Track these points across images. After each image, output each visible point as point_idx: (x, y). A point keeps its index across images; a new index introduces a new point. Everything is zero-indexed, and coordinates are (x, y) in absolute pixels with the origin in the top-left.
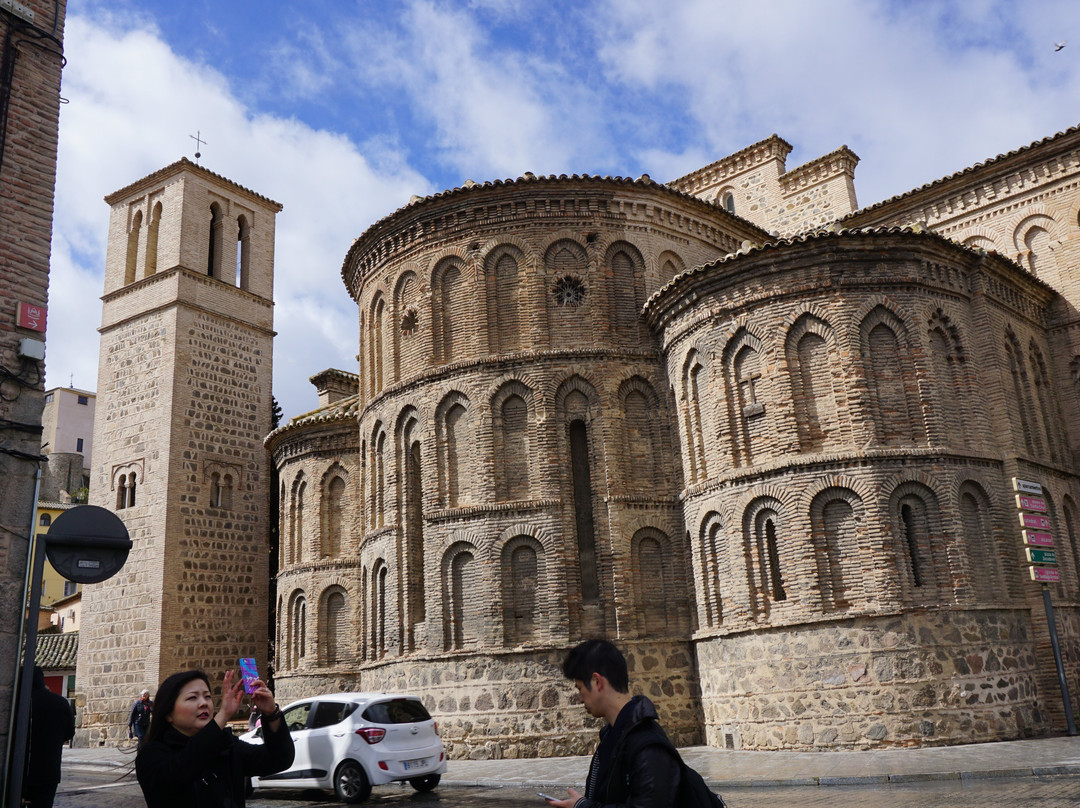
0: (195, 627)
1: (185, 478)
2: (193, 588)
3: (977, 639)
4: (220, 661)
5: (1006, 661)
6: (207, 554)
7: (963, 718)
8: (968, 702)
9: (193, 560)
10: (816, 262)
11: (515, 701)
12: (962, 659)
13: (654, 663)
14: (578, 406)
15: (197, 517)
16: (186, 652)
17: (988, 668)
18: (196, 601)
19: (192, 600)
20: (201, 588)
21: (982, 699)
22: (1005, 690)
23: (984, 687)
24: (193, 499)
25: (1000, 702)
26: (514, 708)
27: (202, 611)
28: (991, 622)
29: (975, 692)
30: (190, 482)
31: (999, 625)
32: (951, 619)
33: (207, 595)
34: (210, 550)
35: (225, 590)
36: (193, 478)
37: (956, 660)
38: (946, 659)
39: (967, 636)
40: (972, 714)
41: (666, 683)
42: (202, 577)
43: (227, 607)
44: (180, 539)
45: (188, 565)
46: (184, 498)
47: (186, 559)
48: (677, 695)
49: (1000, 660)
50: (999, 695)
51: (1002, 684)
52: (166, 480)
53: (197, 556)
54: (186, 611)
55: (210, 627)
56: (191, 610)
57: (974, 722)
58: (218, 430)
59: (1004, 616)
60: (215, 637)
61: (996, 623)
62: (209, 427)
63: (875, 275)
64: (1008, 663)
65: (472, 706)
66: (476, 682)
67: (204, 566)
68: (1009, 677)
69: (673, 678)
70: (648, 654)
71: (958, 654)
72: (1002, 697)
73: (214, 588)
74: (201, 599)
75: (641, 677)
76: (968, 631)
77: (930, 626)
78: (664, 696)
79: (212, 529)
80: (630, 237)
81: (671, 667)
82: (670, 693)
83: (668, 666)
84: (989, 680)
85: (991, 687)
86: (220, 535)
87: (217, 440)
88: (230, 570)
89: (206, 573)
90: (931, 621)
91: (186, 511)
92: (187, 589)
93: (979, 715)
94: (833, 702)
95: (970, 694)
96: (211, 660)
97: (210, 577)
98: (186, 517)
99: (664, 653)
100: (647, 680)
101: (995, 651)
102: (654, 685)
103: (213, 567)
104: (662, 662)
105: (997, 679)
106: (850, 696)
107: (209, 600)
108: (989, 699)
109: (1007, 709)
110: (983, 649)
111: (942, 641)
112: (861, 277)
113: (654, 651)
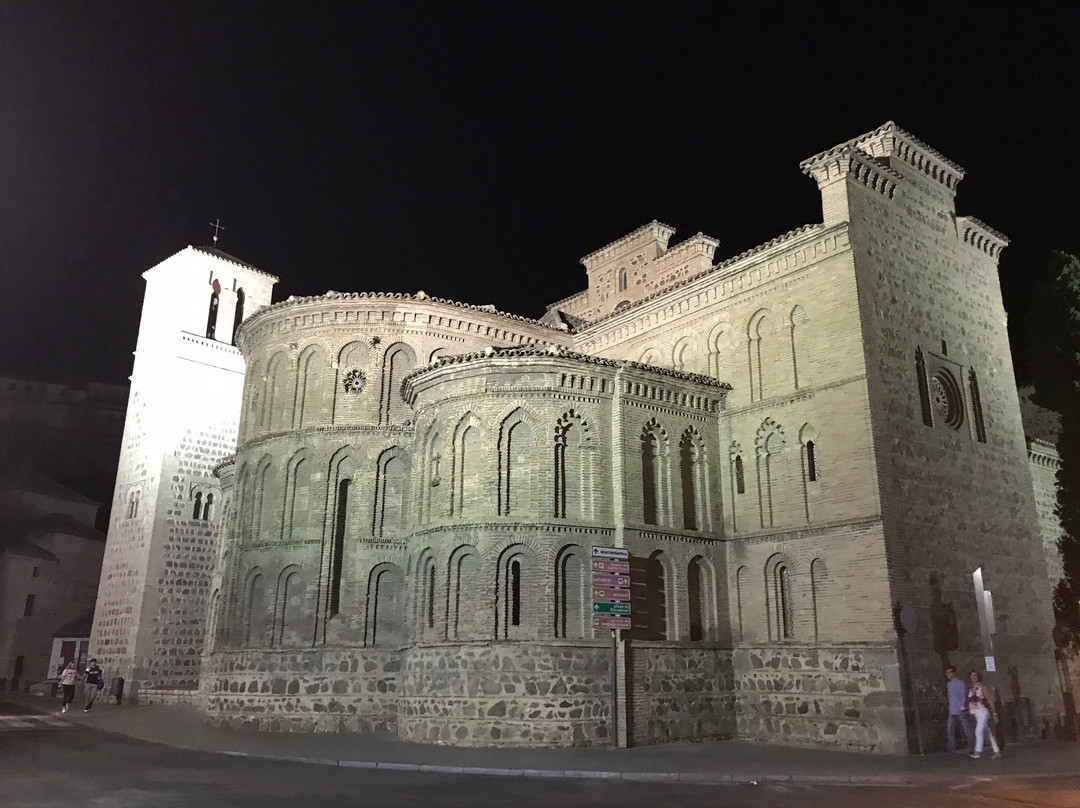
0: (171, 612)
1: (172, 496)
2: (172, 582)
3: (550, 669)
4: (191, 640)
5: (573, 688)
6: (188, 556)
7: (525, 728)
8: (530, 716)
9: (174, 560)
10: (478, 373)
11: (271, 687)
12: (532, 684)
13: (374, 666)
14: (349, 468)
15: (180, 527)
16: (161, 631)
17: (554, 692)
18: (174, 592)
19: (171, 591)
20: (179, 583)
21: (544, 714)
22: (567, 710)
23: (547, 706)
24: (178, 513)
25: (559, 718)
26: (270, 693)
27: (179, 600)
28: (566, 656)
29: (538, 709)
30: (176, 500)
31: (573, 659)
32: (530, 652)
33: (183, 588)
34: (191, 553)
35: (200, 584)
36: (180, 497)
37: (527, 684)
38: (520, 682)
39: (541, 666)
40: (532, 725)
41: (380, 682)
42: (181, 574)
43: (201, 597)
44: (165, 544)
45: (169, 564)
46: (170, 512)
47: (168, 559)
48: (390, 693)
49: (568, 686)
50: (559, 713)
51: (564, 705)
52: (156, 499)
53: (179, 557)
54: (165, 600)
55: (185, 613)
56: (169, 599)
57: (533, 732)
58: (205, 459)
59: (581, 652)
60: (188, 620)
61: (571, 657)
62: (197, 457)
63: (518, 385)
64: (575, 689)
65: (246, 689)
66: (251, 671)
67: (183, 565)
68: (574, 700)
69: (388, 679)
70: (370, 660)
71: (531, 679)
72: (562, 715)
73: (191, 583)
74: (178, 591)
75: (361, 677)
76: (542, 662)
77: (512, 656)
78: (378, 692)
79: (194, 536)
80: (407, 339)
81: (389, 671)
82: (383, 690)
83: (385, 670)
84: (552, 700)
85: (553, 706)
86: (200, 541)
87: (204, 467)
88: (207, 568)
89: (186, 570)
90: (514, 652)
91: (171, 522)
92: (167, 583)
93: (539, 727)
94: (440, 707)
95: (533, 710)
96: (183, 639)
97: (188, 574)
98: (171, 527)
99: (383, 660)
100: (366, 679)
101: (565, 679)
102: (371, 684)
103: (192, 566)
104: (380, 667)
105: (561, 700)
106: (451, 703)
107: (186, 592)
108: (550, 716)
109: (566, 725)
110: (553, 677)
111: (518, 668)
112: (507, 386)
113: (375, 658)
